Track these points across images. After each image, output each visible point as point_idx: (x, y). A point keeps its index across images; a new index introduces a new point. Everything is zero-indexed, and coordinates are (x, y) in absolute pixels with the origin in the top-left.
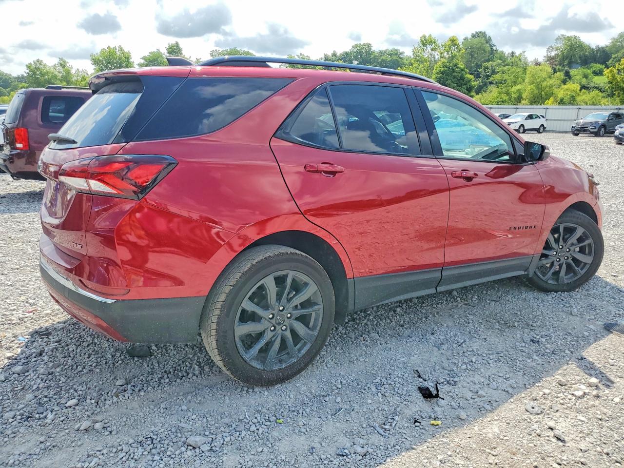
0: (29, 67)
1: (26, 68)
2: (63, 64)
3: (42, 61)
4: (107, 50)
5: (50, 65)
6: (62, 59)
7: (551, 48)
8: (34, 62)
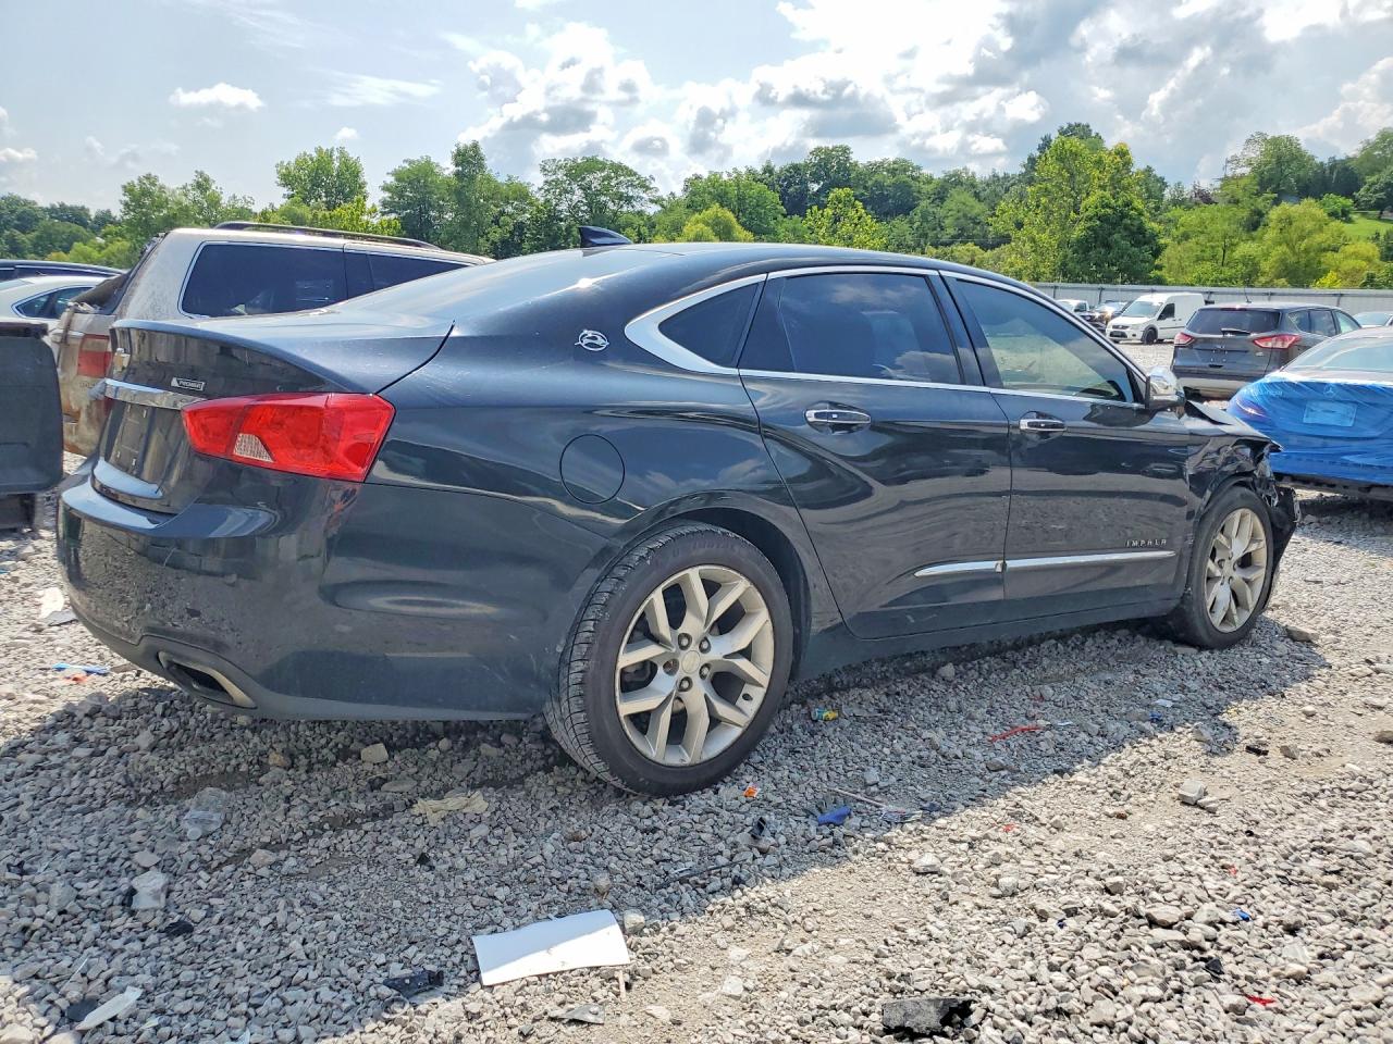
0: (128, 189)
1: (121, 191)
2: (202, 185)
3: (156, 178)
4: (315, 155)
5: (174, 187)
6: (201, 174)
7: (1235, 160)
8: (140, 181)
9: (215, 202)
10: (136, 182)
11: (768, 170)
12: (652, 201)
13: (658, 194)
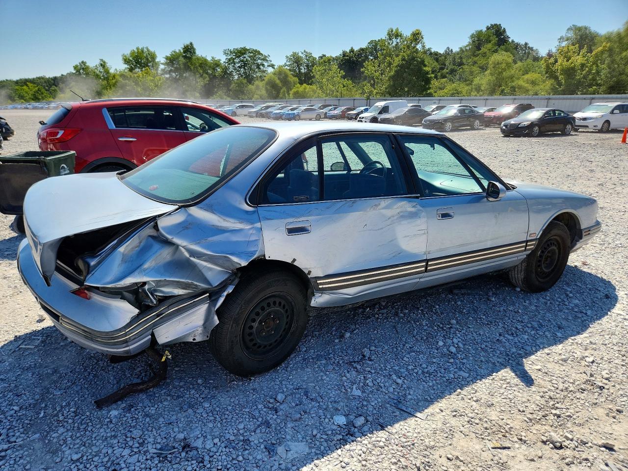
0: (75, 68)
1: (73, 69)
2: (103, 65)
3: (85, 62)
4: (136, 51)
5: (92, 66)
6: (102, 60)
7: (561, 39)
8: (79, 63)
9: (107, 72)
10: (78, 64)
11: (352, 51)
12: (269, 66)
13: (272, 63)
